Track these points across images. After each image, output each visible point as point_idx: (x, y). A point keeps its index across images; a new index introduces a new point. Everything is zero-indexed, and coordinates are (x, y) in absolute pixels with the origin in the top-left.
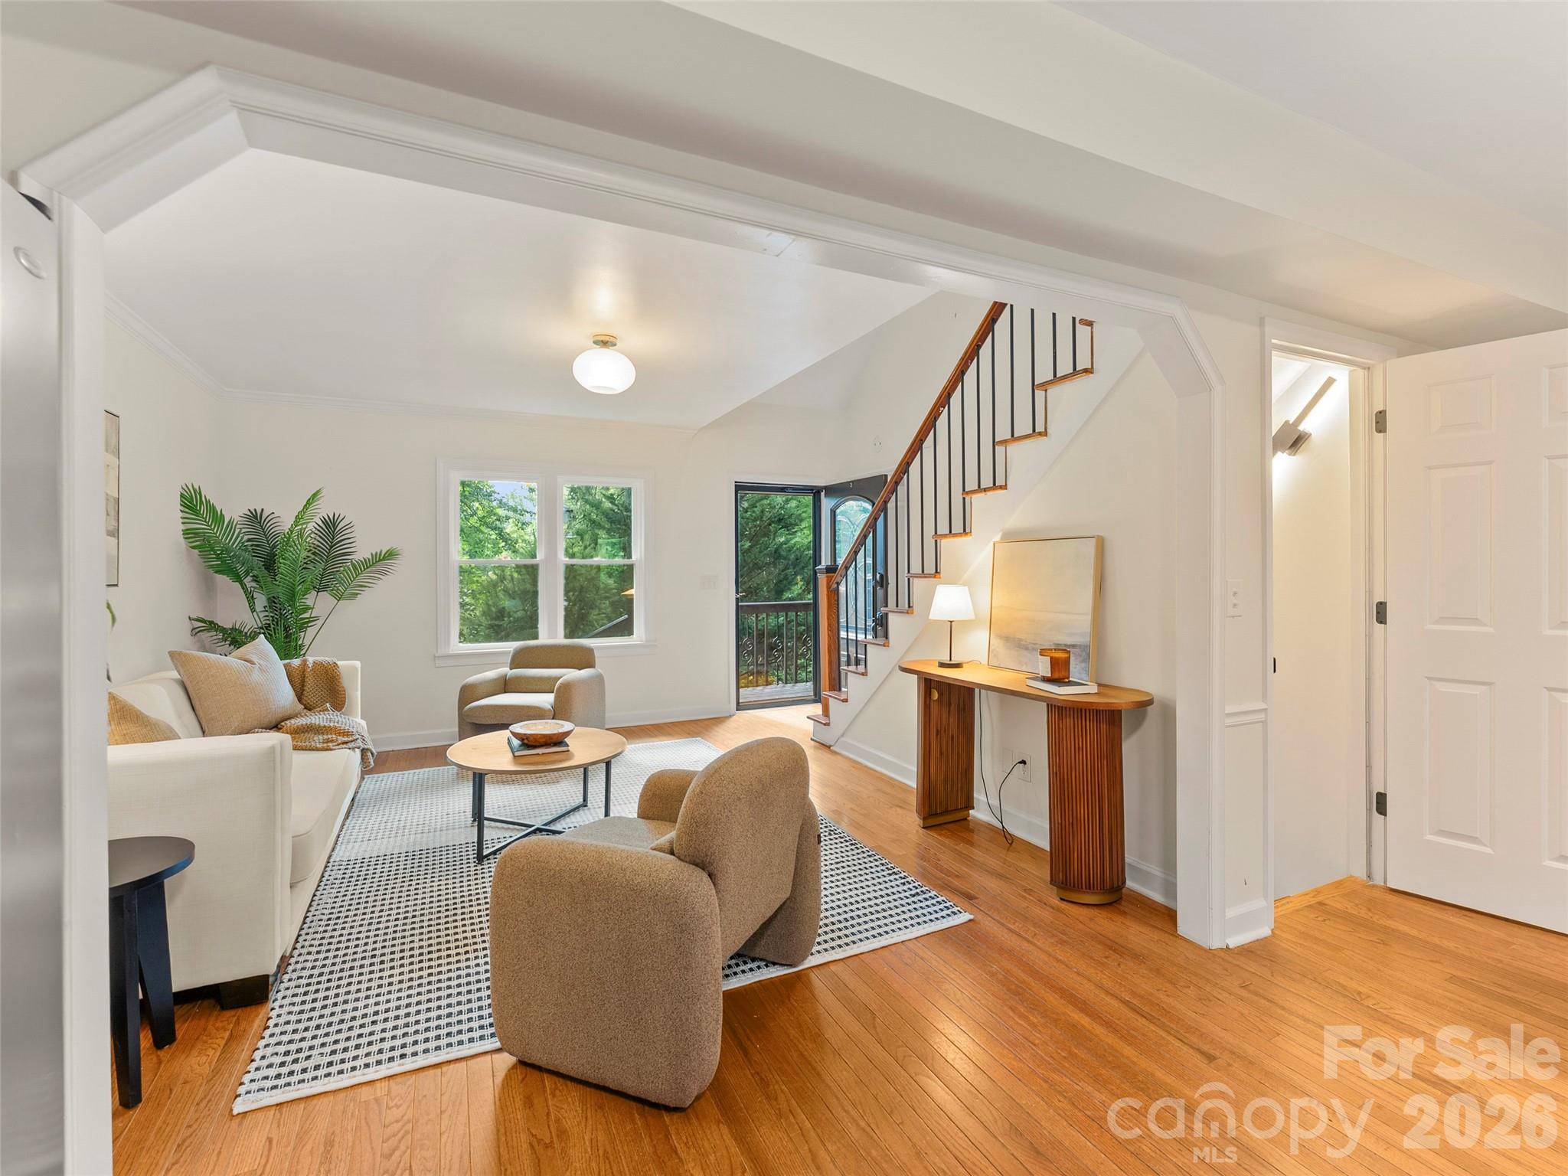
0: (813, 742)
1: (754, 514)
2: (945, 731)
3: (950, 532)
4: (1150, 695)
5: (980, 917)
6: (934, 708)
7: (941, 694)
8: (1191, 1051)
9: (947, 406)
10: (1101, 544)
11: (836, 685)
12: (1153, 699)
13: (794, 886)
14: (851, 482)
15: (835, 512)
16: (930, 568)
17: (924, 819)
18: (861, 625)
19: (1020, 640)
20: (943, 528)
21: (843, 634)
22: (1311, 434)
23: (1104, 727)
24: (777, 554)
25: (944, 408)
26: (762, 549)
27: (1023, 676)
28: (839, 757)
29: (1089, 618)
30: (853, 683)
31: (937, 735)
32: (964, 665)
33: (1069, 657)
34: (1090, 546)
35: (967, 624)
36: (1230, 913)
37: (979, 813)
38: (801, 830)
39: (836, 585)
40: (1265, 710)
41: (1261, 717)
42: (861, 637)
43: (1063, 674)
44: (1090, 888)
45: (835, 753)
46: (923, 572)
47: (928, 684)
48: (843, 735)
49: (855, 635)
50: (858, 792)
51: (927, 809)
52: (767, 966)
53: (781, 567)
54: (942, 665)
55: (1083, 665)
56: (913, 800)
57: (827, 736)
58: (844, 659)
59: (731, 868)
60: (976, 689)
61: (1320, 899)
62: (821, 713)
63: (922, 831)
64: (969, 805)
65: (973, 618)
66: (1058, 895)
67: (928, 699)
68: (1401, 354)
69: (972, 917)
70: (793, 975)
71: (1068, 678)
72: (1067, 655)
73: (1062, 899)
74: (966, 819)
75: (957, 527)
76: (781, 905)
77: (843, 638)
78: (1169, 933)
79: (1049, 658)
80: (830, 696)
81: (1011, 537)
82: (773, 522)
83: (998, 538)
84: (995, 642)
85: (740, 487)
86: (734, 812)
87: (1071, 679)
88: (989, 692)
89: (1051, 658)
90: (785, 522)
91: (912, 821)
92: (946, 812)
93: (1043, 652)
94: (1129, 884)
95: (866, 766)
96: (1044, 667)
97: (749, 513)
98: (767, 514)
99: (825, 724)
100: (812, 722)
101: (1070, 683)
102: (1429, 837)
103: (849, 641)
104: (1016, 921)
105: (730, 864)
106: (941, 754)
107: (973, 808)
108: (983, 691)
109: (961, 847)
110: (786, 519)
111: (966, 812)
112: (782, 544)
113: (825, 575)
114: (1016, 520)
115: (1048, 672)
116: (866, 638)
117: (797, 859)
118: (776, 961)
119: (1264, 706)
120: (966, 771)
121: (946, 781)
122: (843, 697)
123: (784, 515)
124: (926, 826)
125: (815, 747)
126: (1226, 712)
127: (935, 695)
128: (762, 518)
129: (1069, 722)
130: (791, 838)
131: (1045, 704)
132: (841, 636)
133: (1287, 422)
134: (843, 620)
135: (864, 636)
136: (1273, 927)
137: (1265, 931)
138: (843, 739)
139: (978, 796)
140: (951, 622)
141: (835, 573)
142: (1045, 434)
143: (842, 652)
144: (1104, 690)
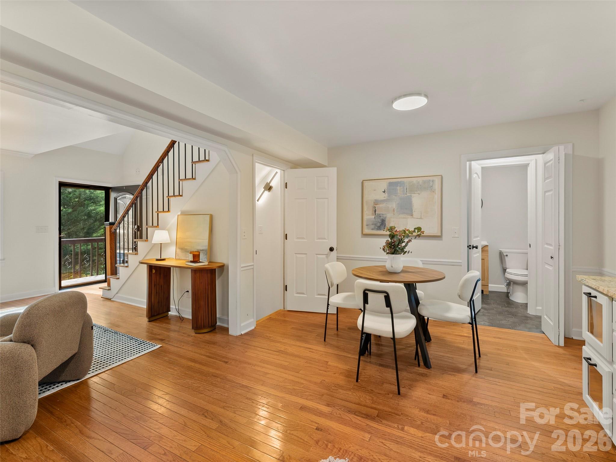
0: (102, 299)
1: (75, 196)
2: (158, 284)
3: (163, 210)
4: (224, 263)
5: (164, 345)
6: (153, 276)
7: (156, 271)
8: (222, 362)
9: (162, 163)
10: (211, 217)
11: (114, 272)
12: (224, 265)
13: (79, 348)
14: (125, 186)
15: (116, 199)
16: (155, 224)
17: (149, 318)
18: (126, 247)
19: (186, 249)
20: (161, 209)
21: (118, 251)
22: (273, 187)
23: (209, 275)
24: (89, 215)
25: (161, 163)
26: (80, 212)
27: (184, 261)
28: (115, 302)
29: (207, 241)
30: (122, 270)
31: (155, 286)
32: (166, 259)
33: (200, 254)
34: (208, 218)
35: (167, 245)
36: (242, 325)
37: (173, 313)
38: (83, 326)
39: (114, 230)
40: (253, 265)
41: (252, 267)
42: (126, 251)
43: (197, 260)
44: (204, 327)
45: (113, 301)
46: (153, 225)
47: (151, 268)
48: (117, 293)
49: (123, 251)
50: (122, 314)
51: (150, 313)
52: (66, 383)
53: (92, 221)
54: (157, 260)
55: (205, 256)
56: (145, 313)
57: (109, 295)
58: (118, 262)
59: (44, 341)
60: (171, 268)
61: (270, 317)
62: (107, 285)
63: (148, 323)
64: (169, 310)
65: (169, 242)
66: (194, 332)
67: (151, 273)
68: (291, 168)
69: (161, 346)
70: (79, 383)
71: (199, 260)
72: (199, 253)
73: (196, 333)
74: (167, 316)
75: (166, 209)
76: (72, 356)
77: (118, 253)
78: (226, 335)
79: (192, 254)
80: (111, 278)
81: (184, 213)
82: (87, 200)
83: (179, 213)
84: (178, 250)
85: (62, 185)
86: (45, 319)
87: (200, 261)
88: (176, 268)
89: (193, 255)
90: (94, 201)
91: (144, 320)
92: (158, 314)
93: (191, 253)
94: (218, 324)
95: (127, 304)
96: (191, 258)
97: (71, 195)
98: (83, 195)
99: (108, 290)
100: (102, 290)
101: (200, 262)
102: (295, 295)
103: (121, 254)
104: (178, 343)
105: (43, 340)
106: (156, 293)
107: (170, 311)
108: (174, 268)
109: (164, 325)
110: (95, 199)
111: (167, 313)
112: (92, 210)
113: (109, 226)
114: (187, 207)
115: (192, 259)
116: (128, 252)
117: (81, 337)
118: (70, 380)
119: (253, 264)
120: (167, 298)
121: (158, 302)
122: (118, 277)
123: (93, 197)
124: (150, 321)
125: (103, 300)
126: (242, 266)
127: (154, 271)
128: (80, 197)
129: (198, 275)
130: (77, 329)
131: (191, 270)
132: (117, 252)
133: (267, 183)
134: (118, 245)
135: (127, 251)
136: (255, 326)
137: (253, 328)
138: (117, 295)
139: (172, 306)
140: (161, 244)
141: (114, 225)
142: (195, 179)
143: (117, 259)
144: (210, 263)
